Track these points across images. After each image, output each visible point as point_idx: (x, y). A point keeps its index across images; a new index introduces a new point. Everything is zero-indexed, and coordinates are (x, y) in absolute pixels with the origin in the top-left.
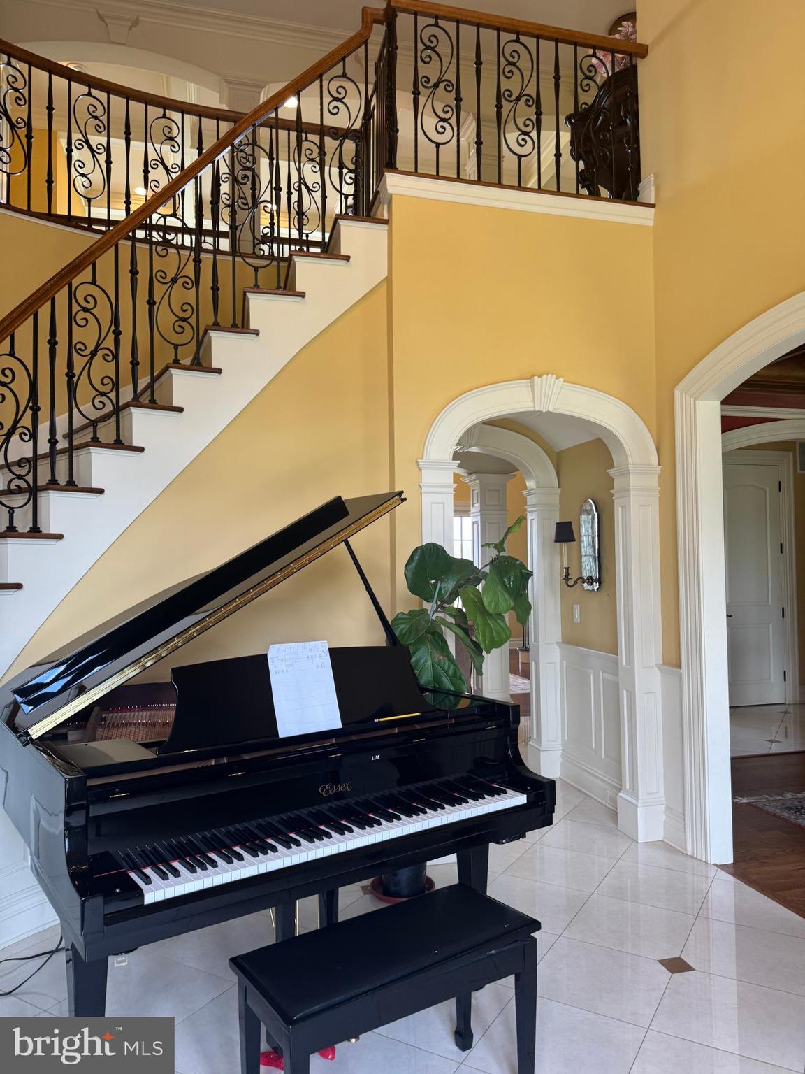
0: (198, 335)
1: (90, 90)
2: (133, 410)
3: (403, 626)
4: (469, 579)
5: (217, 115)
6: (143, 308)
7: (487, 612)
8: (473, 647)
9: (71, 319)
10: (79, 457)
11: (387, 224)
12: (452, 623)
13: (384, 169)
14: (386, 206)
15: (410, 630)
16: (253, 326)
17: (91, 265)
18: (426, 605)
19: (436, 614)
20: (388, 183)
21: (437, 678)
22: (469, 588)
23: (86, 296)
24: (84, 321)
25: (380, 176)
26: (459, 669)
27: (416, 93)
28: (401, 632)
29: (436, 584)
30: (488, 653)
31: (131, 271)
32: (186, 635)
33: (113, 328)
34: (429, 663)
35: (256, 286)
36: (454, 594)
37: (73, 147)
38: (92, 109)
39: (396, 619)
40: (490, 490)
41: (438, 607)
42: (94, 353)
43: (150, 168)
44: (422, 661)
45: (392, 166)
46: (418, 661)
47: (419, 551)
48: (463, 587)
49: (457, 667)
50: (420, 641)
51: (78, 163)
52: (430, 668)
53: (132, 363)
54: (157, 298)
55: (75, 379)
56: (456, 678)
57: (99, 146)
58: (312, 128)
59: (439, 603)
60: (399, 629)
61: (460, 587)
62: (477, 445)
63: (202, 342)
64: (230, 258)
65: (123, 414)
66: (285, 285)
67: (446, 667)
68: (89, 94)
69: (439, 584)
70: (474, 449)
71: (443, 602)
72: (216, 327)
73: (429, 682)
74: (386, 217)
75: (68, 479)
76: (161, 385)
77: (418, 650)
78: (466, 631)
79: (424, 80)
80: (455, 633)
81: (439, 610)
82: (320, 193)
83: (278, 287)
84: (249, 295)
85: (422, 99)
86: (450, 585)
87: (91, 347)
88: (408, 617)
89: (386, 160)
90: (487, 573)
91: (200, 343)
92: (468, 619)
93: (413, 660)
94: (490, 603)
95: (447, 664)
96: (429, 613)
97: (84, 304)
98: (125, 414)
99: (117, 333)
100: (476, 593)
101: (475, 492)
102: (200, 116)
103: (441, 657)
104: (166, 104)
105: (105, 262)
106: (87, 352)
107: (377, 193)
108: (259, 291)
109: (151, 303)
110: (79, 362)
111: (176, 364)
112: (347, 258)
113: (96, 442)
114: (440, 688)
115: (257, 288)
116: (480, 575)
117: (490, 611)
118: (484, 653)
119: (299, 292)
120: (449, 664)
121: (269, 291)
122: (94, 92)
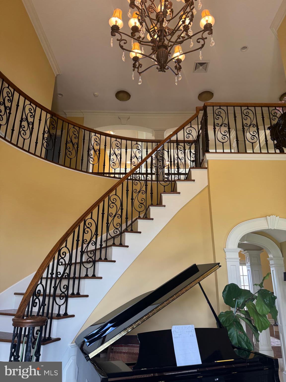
0: (146, 208)
1: (116, 139)
2: (126, 233)
3: (223, 318)
4: (249, 298)
5: (152, 141)
6: (130, 201)
7: (259, 314)
8: (253, 328)
9: (109, 206)
10: (109, 249)
11: (207, 169)
12: (244, 317)
13: (205, 153)
14: (206, 163)
15: (226, 320)
16: (163, 204)
17: (115, 190)
18: (232, 309)
19: (237, 313)
20: (206, 157)
21: (239, 342)
22: (250, 303)
23: (113, 199)
24: (113, 206)
25: (204, 155)
26: (249, 339)
27: (215, 129)
28: (223, 320)
29: (235, 300)
30: (261, 332)
31: (127, 190)
32: (142, 320)
33: (121, 208)
34: (235, 335)
35: (164, 191)
36: (244, 305)
37: (111, 155)
38: (117, 144)
39: (220, 315)
40: (253, 257)
41: (237, 310)
42: (115, 216)
43: (132, 159)
44: (233, 334)
45: (208, 151)
46: (231, 334)
47: (228, 287)
48: (247, 302)
49: (248, 338)
50: (231, 325)
51: (112, 159)
52: (236, 338)
53: (126, 218)
54: (134, 198)
55: (109, 225)
56: (248, 343)
57: (118, 154)
58: (181, 142)
59: (238, 308)
60: (222, 319)
61: (246, 302)
62: (246, 241)
63: (147, 211)
64: (156, 182)
65: (123, 234)
66: (174, 190)
67: (243, 338)
68: (116, 140)
69: (237, 301)
70: (245, 242)
71: (239, 308)
72: (152, 205)
73: (236, 344)
74: (206, 167)
75: (105, 258)
76: (134, 224)
77: (230, 329)
78: (250, 321)
79: (217, 124)
80: (245, 322)
81: (238, 311)
82: (184, 160)
83: (171, 191)
84: (162, 195)
85: (217, 130)
86: (241, 301)
87: (114, 214)
88: (225, 314)
89: (205, 149)
90: (257, 296)
91: (147, 210)
92: (251, 316)
93: (229, 333)
94: (260, 310)
95: (243, 336)
96: (234, 312)
97: (113, 201)
98: (123, 235)
99: (122, 209)
100: (253, 305)
101: (247, 258)
102: (147, 142)
103: (241, 333)
104: (137, 140)
105: (119, 188)
106: (113, 216)
107: (203, 159)
108: (165, 193)
109: (132, 199)
110: (110, 219)
111: (139, 218)
112: (194, 181)
113: (114, 245)
114: (241, 347)
115: (165, 192)
116: (254, 297)
117: (260, 314)
118: (259, 332)
119: (178, 192)
120: (244, 336)
121: (168, 193)
122: (117, 140)
